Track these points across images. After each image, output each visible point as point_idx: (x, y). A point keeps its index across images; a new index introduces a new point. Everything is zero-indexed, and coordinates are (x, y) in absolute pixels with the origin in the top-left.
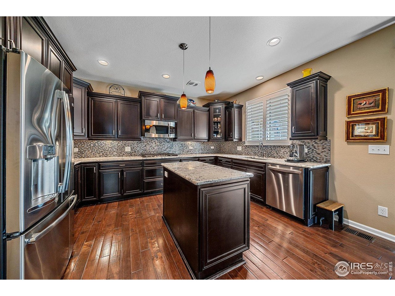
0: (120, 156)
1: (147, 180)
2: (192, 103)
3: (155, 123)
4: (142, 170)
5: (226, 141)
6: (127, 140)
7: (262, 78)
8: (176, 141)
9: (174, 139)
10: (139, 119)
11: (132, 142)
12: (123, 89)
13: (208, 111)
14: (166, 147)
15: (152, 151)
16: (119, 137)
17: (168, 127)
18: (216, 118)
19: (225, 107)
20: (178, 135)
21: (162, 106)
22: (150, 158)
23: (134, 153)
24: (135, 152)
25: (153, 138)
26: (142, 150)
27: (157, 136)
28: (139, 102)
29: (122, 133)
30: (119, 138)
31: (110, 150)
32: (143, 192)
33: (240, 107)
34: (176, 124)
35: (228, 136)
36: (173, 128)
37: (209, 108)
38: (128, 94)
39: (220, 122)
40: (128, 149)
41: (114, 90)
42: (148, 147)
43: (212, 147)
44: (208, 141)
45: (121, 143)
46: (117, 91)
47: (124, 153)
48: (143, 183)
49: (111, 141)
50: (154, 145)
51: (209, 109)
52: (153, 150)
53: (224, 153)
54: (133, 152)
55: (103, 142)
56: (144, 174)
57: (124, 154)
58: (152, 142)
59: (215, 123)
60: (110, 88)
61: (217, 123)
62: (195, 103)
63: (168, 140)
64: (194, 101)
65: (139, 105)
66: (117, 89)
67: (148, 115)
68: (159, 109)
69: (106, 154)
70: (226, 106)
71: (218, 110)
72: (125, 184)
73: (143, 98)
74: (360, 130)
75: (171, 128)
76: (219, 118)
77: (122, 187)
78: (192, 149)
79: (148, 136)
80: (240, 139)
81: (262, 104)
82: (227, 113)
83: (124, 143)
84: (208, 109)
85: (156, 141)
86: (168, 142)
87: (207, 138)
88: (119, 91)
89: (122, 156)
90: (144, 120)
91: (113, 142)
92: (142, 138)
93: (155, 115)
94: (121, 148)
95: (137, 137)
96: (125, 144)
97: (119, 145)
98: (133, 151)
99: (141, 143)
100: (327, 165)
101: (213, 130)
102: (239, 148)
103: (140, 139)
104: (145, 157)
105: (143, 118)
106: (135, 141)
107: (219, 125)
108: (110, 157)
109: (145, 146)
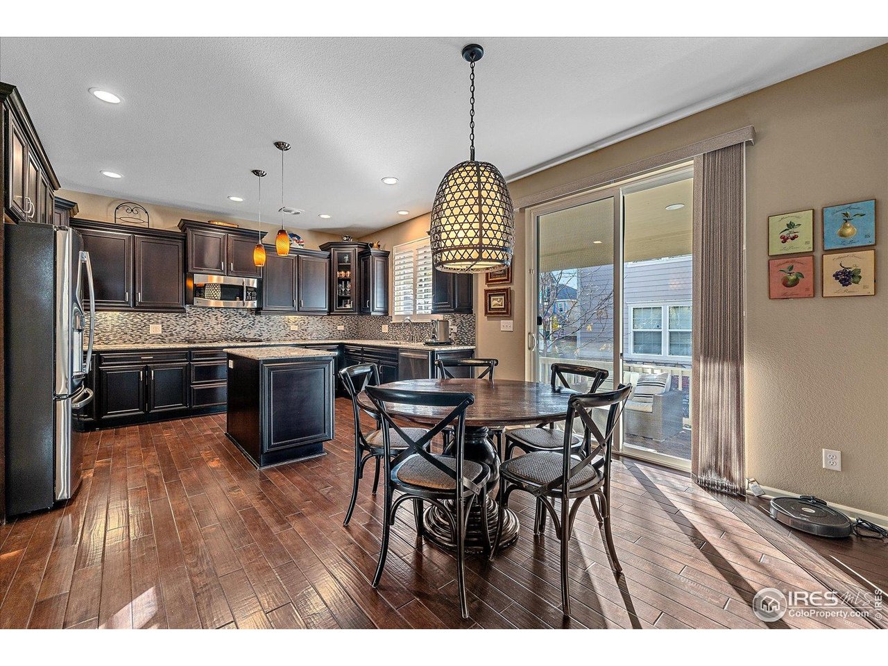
0: (138, 343)
1: (198, 386)
2: (295, 242)
3: (215, 279)
4: (188, 368)
5: (362, 315)
6: (153, 312)
7: (407, 213)
8: (260, 314)
9: (258, 311)
10: (181, 272)
11: (165, 315)
12: (146, 212)
13: (328, 258)
14: (240, 325)
15: (209, 334)
16: (137, 304)
17: (243, 287)
18: (343, 272)
19: (359, 253)
20: (264, 304)
21: (229, 249)
22: (204, 346)
23: (170, 338)
24: (172, 335)
25: (211, 308)
26: (188, 332)
27: (221, 304)
28: (180, 239)
29: (144, 297)
30: (138, 308)
31: (115, 330)
32: (190, 407)
33: (385, 255)
34: (260, 282)
35: (363, 307)
36: (253, 290)
37: (331, 253)
38: (157, 222)
39: (349, 280)
40: (155, 329)
41: (126, 214)
42: (200, 325)
43: (341, 328)
44: (329, 315)
45: (139, 317)
46: (132, 215)
47: (148, 338)
48: (190, 392)
49: (118, 313)
50: (213, 322)
51: (330, 255)
52: (212, 333)
53: (364, 338)
54: (167, 336)
55: (100, 316)
56: (193, 374)
57: (147, 340)
58: (210, 315)
59: (340, 281)
60: (117, 208)
61: (346, 280)
62: (301, 240)
63: (245, 313)
64: (299, 238)
65: (180, 244)
66: (132, 210)
67: (201, 263)
68: (224, 254)
69: (107, 339)
70: (361, 250)
71: (347, 257)
72: (152, 392)
73: (189, 232)
74: (495, 302)
75: (249, 289)
76: (348, 272)
77: (147, 397)
78: (296, 329)
79: (200, 305)
80: (386, 312)
81: (412, 254)
82: (363, 263)
83: (147, 317)
84: (328, 253)
85: (219, 314)
86: (245, 317)
87: (327, 309)
88: (137, 216)
89: (144, 343)
90: (193, 274)
91: (122, 316)
92: (187, 308)
93: (216, 264)
94: (140, 327)
95: (176, 306)
96: (149, 320)
97: (136, 320)
98: (168, 334)
99: (184, 317)
100: (472, 347)
101: (336, 294)
102: (385, 329)
103: (182, 310)
104: (195, 343)
105: (190, 270)
106: (171, 314)
107: (349, 286)
108: (115, 344)
109: (195, 324)
